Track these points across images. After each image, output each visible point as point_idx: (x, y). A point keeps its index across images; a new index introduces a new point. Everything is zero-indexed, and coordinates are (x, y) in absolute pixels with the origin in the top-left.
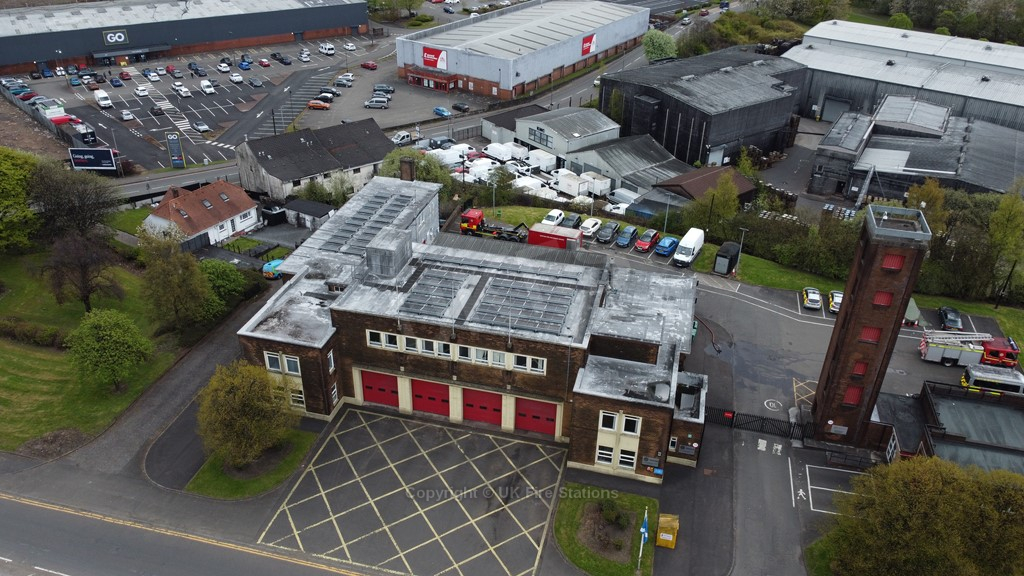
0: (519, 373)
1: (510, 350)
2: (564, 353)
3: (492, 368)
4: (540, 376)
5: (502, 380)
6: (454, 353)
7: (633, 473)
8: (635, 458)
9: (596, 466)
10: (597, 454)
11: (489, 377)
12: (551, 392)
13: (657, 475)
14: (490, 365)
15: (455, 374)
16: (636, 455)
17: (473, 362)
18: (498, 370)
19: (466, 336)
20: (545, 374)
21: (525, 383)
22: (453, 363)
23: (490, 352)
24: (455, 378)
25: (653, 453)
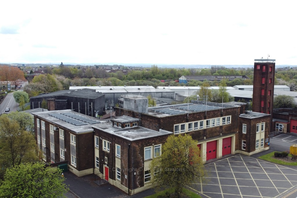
0: (224, 126)
1: (222, 116)
2: (235, 111)
3: (217, 127)
4: (229, 124)
5: (219, 132)
6: (205, 125)
7: (263, 148)
8: (263, 141)
9: (256, 150)
10: (256, 145)
11: (216, 132)
12: (232, 131)
13: (269, 146)
14: (216, 126)
15: (205, 136)
16: (264, 140)
17: (211, 127)
18: (218, 127)
19: (209, 114)
20: (230, 123)
21: (226, 130)
22: (205, 130)
23: (216, 119)
24: (205, 138)
25: (267, 136)
